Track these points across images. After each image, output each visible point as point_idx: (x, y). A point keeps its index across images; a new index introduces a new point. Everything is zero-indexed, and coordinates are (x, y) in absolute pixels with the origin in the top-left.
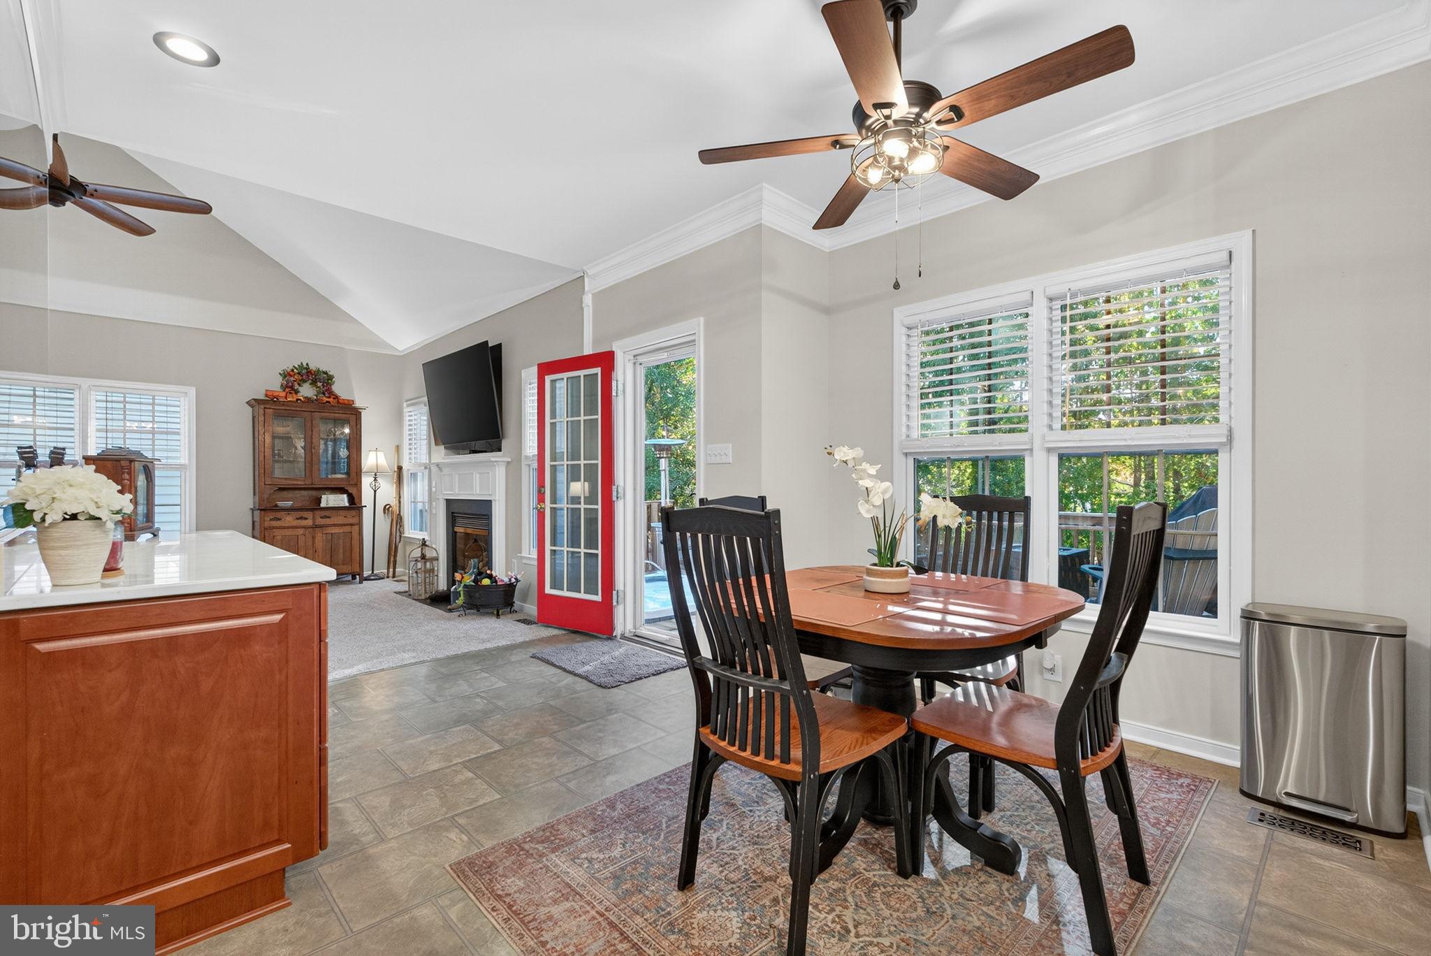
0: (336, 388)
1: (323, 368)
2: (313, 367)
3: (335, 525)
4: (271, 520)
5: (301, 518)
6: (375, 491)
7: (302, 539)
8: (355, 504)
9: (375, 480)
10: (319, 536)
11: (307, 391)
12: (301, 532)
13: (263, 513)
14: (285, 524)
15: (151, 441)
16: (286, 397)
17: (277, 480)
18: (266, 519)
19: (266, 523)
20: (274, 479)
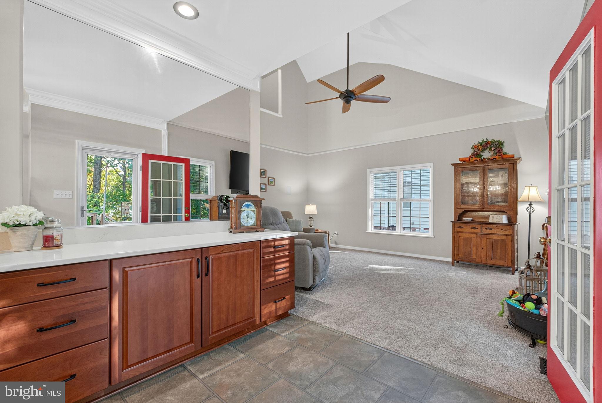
0: (505, 150)
1: (497, 138)
2: (490, 140)
3: (495, 234)
4: (458, 227)
5: (474, 228)
6: (530, 214)
7: (474, 240)
8: (512, 222)
9: (530, 206)
10: (484, 240)
11: (487, 154)
12: (474, 236)
13: (454, 223)
14: (465, 230)
15: (420, 189)
16: (469, 160)
17: (463, 206)
18: (455, 227)
19: (456, 229)
20: (461, 205)
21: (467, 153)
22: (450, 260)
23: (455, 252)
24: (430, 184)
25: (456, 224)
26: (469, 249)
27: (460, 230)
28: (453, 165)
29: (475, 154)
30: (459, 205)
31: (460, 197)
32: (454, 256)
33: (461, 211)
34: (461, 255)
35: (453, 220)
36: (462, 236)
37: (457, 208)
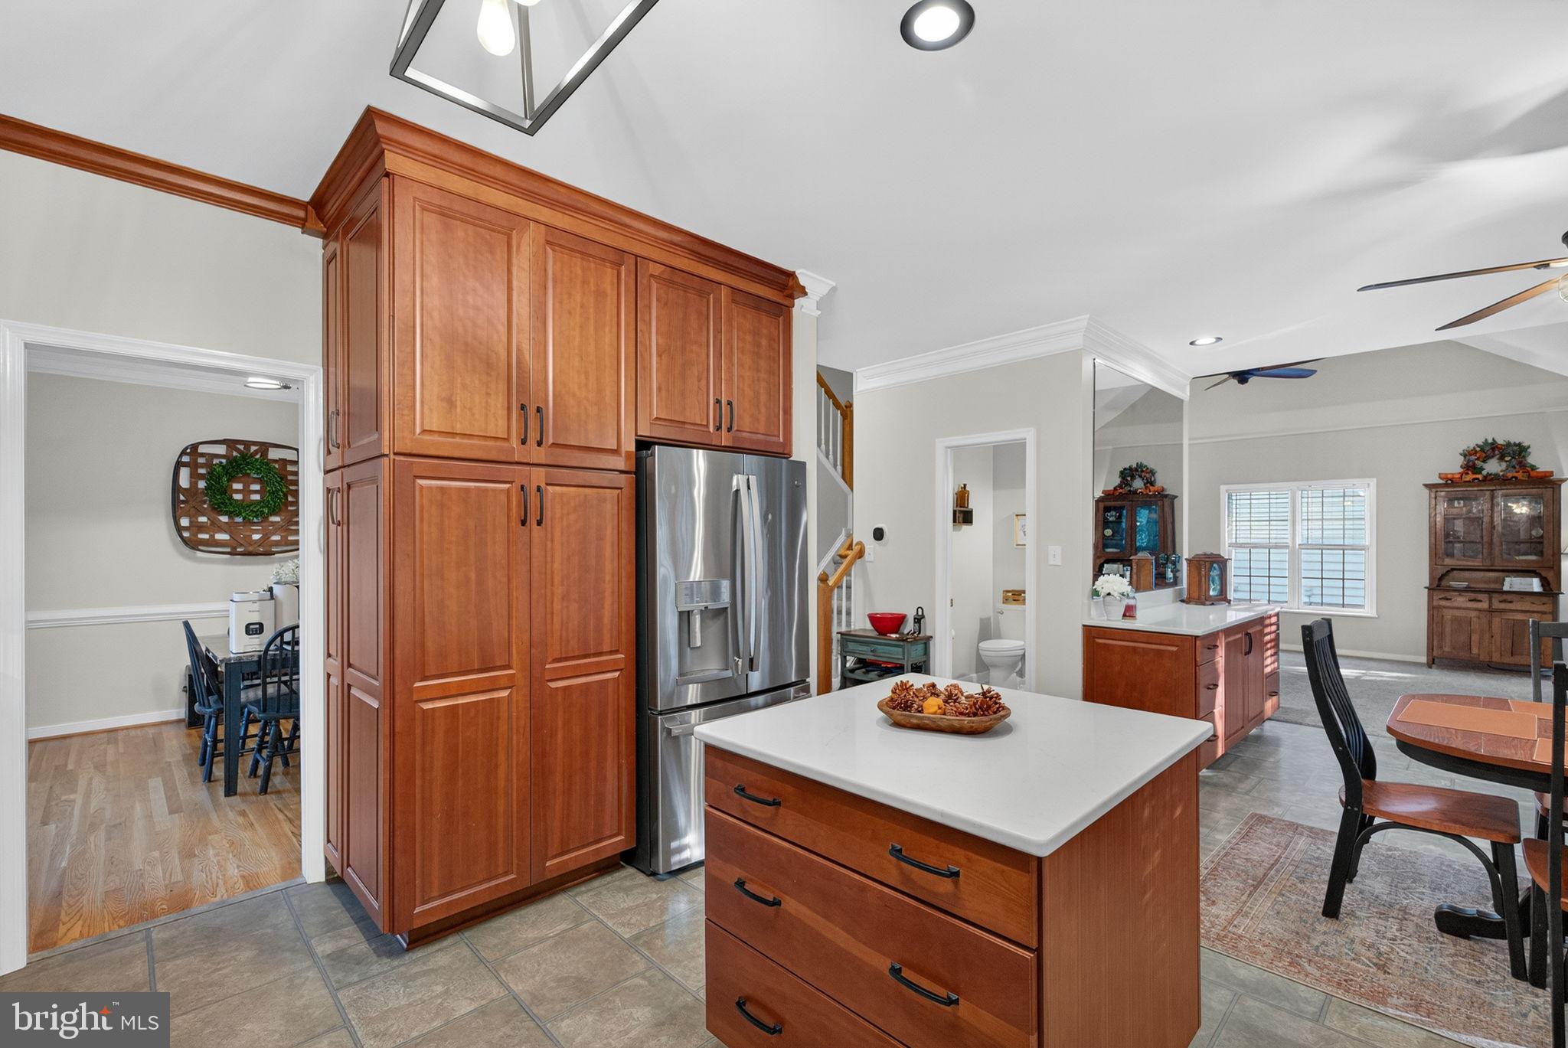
3: (1519, 611)
4: (1440, 599)
5: (1474, 600)
7: (1475, 621)
8: (1551, 589)
10: (1496, 621)
11: (1495, 467)
12: (1475, 615)
13: (1431, 591)
14: (1455, 604)
15: (1342, 527)
16: (1461, 478)
17: (1448, 561)
18: (1434, 598)
19: (1434, 602)
20: (1446, 560)
21: (1454, 466)
22: (1424, 659)
23: (1435, 643)
24: (1367, 518)
25: (1435, 593)
26: (1463, 638)
27: (1443, 603)
28: (1426, 486)
29: (1470, 467)
30: (1439, 558)
31: (1442, 546)
32: (1433, 650)
33: (1441, 571)
34: (1447, 649)
35: (1428, 585)
36: (1448, 614)
37: (1436, 565)
